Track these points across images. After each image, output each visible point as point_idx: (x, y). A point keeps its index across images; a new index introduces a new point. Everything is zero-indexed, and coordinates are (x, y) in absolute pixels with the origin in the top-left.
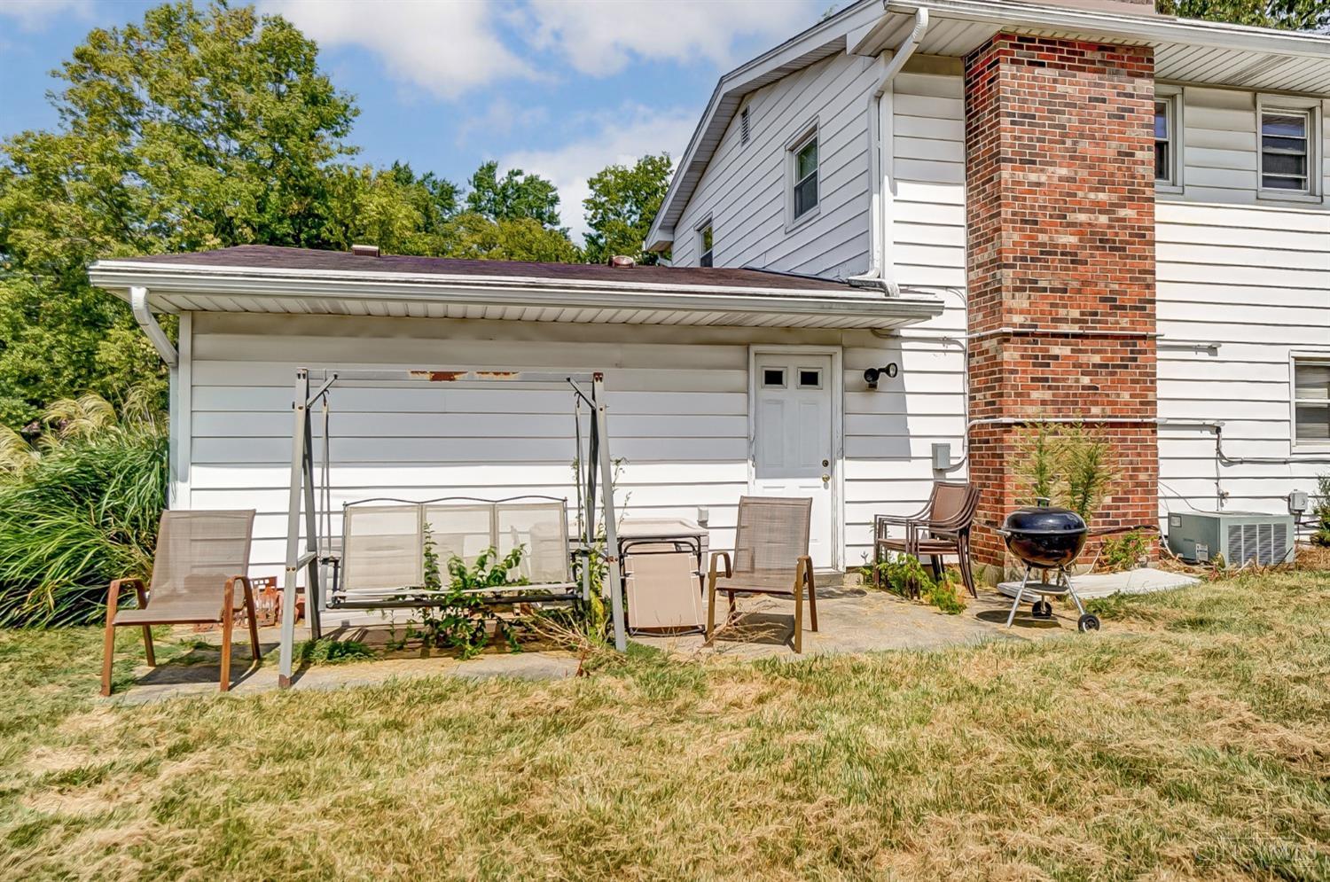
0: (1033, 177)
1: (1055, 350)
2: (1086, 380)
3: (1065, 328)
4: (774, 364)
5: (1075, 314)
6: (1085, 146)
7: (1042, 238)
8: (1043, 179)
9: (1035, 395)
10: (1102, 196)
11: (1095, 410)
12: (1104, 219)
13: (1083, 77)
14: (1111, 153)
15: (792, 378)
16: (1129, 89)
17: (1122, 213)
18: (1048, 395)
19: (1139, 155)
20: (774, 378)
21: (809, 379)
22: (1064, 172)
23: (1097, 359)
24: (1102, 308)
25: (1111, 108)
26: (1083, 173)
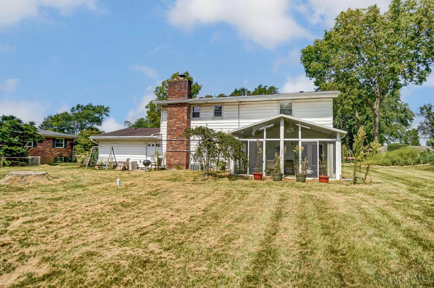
0: (171, 121)
1: (173, 142)
2: (177, 146)
3: (174, 139)
4: (149, 144)
5: (176, 137)
6: (178, 117)
7: (172, 128)
8: (172, 121)
9: (170, 148)
10: (180, 122)
11: (178, 149)
12: (180, 125)
13: (178, 108)
14: (181, 117)
15: (151, 145)
16: (184, 108)
17: (182, 124)
18: (172, 148)
19: (185, 117)
20: (149, 145)
21: (153, 145)
22: (175, 120)
23: (178, 143)
24: (179, 136)
25: (181, 111)
26: (177, 120)
